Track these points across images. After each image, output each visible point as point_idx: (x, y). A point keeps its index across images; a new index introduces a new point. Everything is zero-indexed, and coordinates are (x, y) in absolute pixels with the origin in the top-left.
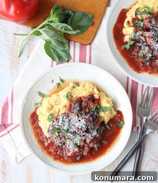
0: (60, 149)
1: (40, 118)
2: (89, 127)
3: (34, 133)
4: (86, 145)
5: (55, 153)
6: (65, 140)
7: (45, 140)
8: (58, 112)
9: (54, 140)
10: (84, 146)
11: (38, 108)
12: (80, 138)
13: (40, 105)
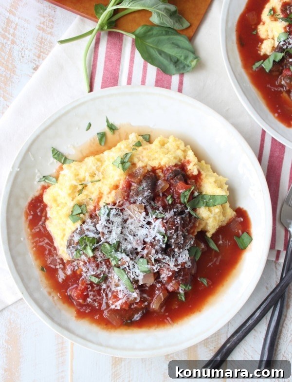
0: (94, 292)
1: (50, 213)
2: (173, 241)
3: (34, 247)
4: (159, 285)
5: (80, 301)
6: (107, 271)
7: (58, 267)
8: (96, 200)
9: (82, 267)
10: (153, 287)
11: (49, 187)
12: (147, 267)
13: (54, 179)
